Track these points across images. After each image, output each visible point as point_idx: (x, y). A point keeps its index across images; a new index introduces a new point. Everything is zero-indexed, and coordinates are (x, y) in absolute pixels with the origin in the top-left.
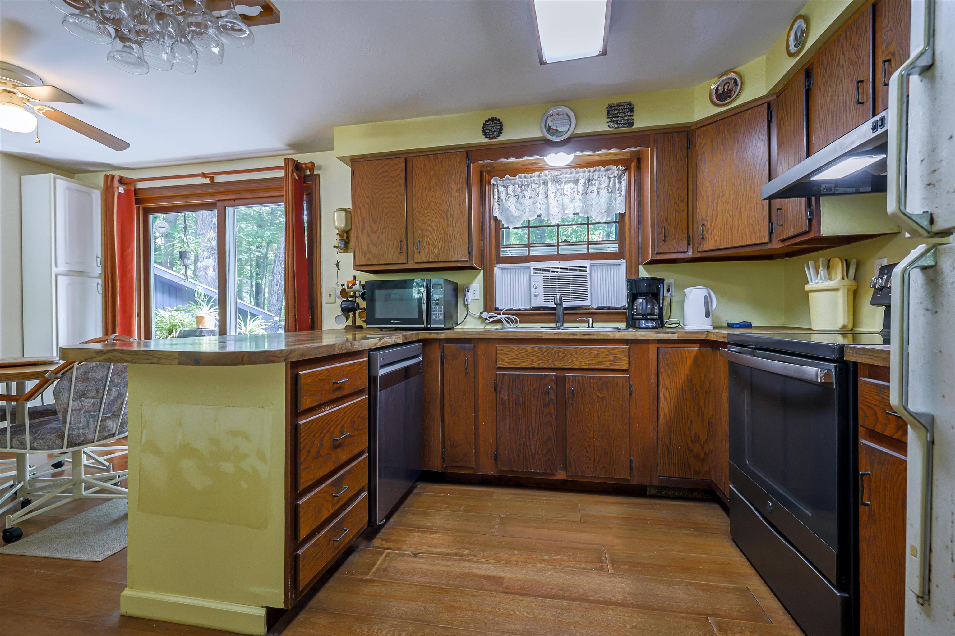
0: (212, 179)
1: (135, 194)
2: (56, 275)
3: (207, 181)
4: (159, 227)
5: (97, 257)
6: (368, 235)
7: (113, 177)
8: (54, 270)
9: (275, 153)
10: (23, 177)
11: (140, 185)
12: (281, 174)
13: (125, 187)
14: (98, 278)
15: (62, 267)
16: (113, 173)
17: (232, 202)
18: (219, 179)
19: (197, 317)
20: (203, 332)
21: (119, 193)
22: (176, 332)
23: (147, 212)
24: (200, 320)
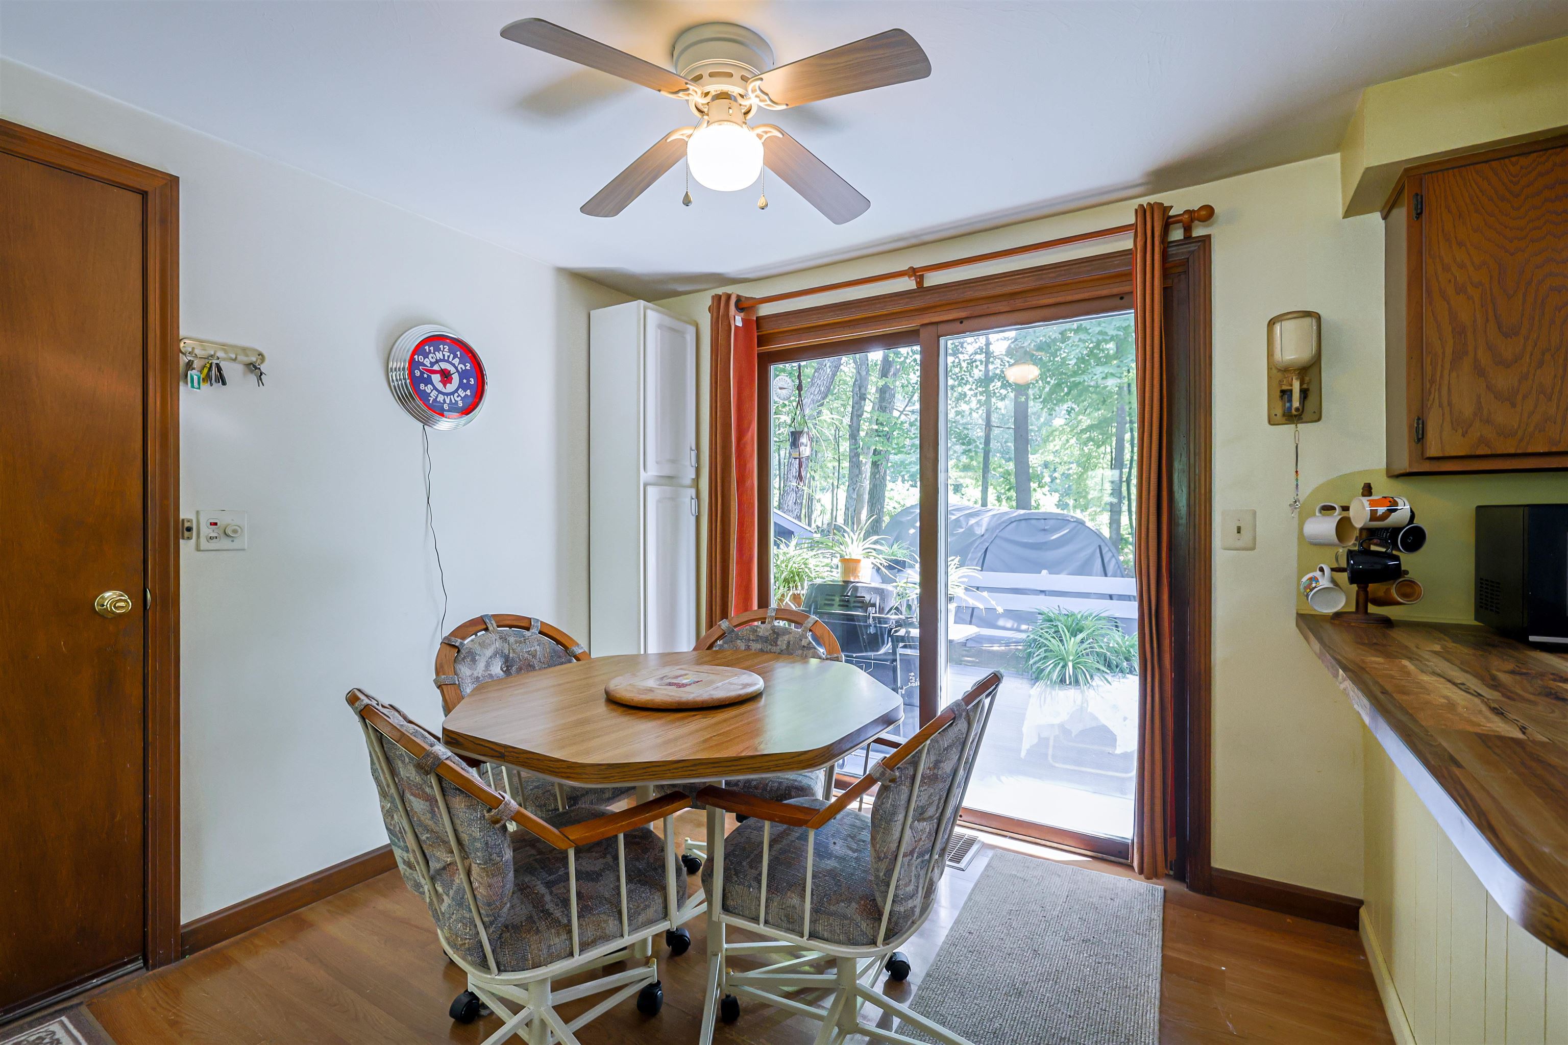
0: (920, 280)
1: (758, 327)
2: (645, 486)
3: (908, 284)
4: (781, 388)
5: (691, 449)
6: (1479, 371)
7: (729, 297)
8: (644, 476)
9: (1105, 198)
10: (592, 313)
11: (765, 310)
12: (1126, 243)
13: (742, 314)
14: (691, 487)
15: (652, 471)
16: (728, 289)
17: (957, 325)
18: (933, 279)
19: (844, 560)
20: (860, 590)
21: (736, 326)
22: (803, 589)
23: (767, 360)
24: (850, 565)
